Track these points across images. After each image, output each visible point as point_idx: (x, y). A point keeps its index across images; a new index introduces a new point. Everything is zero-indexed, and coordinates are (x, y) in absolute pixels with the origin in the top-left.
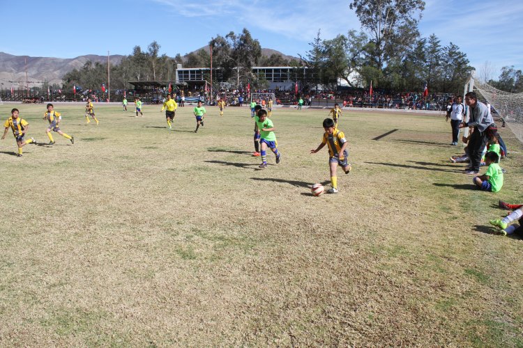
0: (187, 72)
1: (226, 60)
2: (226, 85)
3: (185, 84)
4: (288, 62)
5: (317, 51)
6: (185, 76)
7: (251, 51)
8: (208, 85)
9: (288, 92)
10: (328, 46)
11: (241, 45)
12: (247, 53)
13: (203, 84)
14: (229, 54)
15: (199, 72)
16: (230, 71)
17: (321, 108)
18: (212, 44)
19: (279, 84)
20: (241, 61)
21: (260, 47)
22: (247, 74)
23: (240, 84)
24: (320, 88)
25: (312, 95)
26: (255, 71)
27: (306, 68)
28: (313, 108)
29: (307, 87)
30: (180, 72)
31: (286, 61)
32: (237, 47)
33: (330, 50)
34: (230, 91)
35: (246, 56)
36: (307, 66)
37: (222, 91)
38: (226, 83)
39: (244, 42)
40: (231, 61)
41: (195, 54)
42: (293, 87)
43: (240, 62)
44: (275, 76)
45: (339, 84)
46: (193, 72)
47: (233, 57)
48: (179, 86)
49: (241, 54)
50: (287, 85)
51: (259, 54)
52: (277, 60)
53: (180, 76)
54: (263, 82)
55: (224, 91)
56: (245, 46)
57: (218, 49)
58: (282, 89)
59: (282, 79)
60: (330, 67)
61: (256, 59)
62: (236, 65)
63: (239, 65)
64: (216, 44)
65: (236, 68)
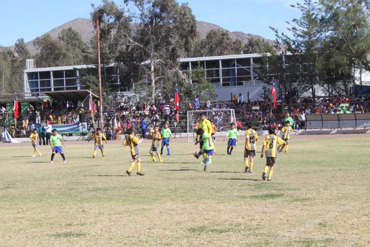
0: (46, 75)
1: (128, 47)
2: (130, 96)
3: (46, 99)
4: (243, 45)
5: (310, 19)
6: (42, 84)
7: (176, 27)
8: (94, 98)
9: (255, 104)
10: (331, 8)
11: (156, 16)
12: (169, 30)
13: (83, 97)
14: (133, 34)
15: (71, 73)
16: (136, 68)
17: (328, 133)
18: (98, 16)
19: (235, 90)
20: (156, 48)
21: (193, 18)
22: (169, 73)
23: (156, 93)
24: (320, 91)
25: (306, 108)
26: (185, 66)
27: (289, 53)
28: (311, 133)
29: (294, 93)
30: (32, 75)
31: (238, 42)
32: (147, 20)
33: (335, 16)
34: (138, 108)
35: (166, 37)
36: (290, 49)
37: (122, 109)
38: (130, 94)
39: (162, 11)
40: (137, 48)
41: (55, 37)
42: (266, 94)
43: (156, 50)
44: (224, 73)
45: (358, 83)
46: (57, 74)
47: (141, 41)
48: (33, 103)
49: (155, 33)
50: (252, 91)
51: (192, 32)
52: (221, 42)
53: (32, 84)
54: (204, 88)
55: (126, 109)
56: (162, 19)
57: (110, 27)
58: (243, 99)
59: (239, 79)
60: (338, 48)
61: (187, 42)
62: (148, 56)
63: (154, 56)
64: (105, 17)
65: (147, 62)
